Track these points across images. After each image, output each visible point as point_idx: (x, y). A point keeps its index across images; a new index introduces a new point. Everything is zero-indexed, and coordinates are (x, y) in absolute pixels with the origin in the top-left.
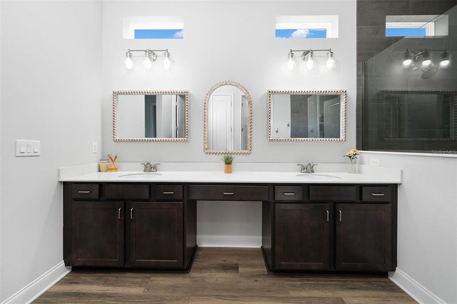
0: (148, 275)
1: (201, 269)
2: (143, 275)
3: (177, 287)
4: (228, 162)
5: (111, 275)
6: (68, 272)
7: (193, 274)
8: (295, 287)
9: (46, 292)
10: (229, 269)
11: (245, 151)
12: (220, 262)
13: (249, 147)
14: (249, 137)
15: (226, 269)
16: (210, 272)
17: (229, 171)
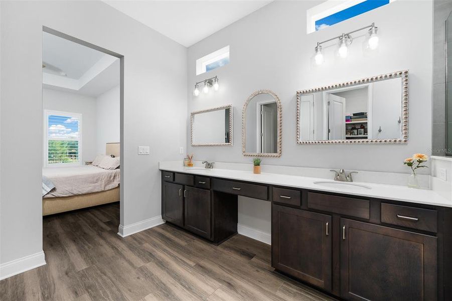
0: (195, 238)
1: (226, 247)
2: (193, 237)
3: (203, 250)
4: (257, 164)
5: (179, 231)
6: (163, 223)
7: (219, 248)
8: (288, 291)
9: (152, 228)
10: (245, 255)
11: (275, 154)
12: (243, 248)
13: (278, 150)
14: (278, 141)
15: (243, 255)
16: (230, 251)
17: (256, 172)
